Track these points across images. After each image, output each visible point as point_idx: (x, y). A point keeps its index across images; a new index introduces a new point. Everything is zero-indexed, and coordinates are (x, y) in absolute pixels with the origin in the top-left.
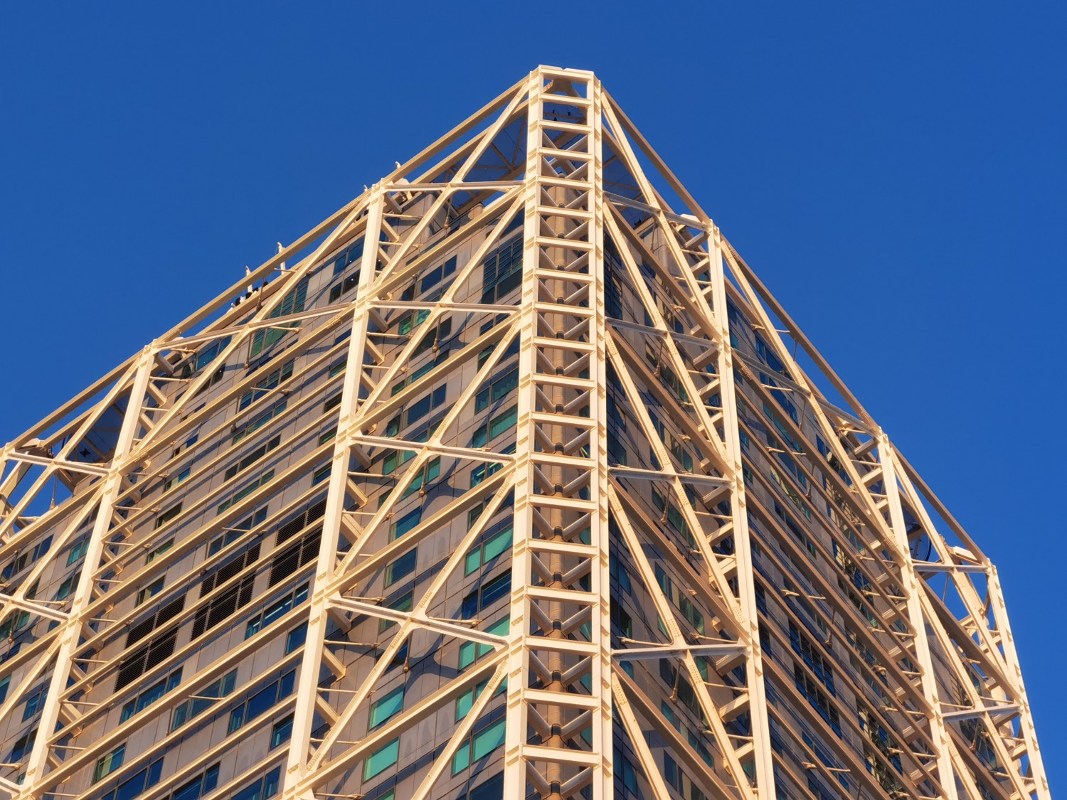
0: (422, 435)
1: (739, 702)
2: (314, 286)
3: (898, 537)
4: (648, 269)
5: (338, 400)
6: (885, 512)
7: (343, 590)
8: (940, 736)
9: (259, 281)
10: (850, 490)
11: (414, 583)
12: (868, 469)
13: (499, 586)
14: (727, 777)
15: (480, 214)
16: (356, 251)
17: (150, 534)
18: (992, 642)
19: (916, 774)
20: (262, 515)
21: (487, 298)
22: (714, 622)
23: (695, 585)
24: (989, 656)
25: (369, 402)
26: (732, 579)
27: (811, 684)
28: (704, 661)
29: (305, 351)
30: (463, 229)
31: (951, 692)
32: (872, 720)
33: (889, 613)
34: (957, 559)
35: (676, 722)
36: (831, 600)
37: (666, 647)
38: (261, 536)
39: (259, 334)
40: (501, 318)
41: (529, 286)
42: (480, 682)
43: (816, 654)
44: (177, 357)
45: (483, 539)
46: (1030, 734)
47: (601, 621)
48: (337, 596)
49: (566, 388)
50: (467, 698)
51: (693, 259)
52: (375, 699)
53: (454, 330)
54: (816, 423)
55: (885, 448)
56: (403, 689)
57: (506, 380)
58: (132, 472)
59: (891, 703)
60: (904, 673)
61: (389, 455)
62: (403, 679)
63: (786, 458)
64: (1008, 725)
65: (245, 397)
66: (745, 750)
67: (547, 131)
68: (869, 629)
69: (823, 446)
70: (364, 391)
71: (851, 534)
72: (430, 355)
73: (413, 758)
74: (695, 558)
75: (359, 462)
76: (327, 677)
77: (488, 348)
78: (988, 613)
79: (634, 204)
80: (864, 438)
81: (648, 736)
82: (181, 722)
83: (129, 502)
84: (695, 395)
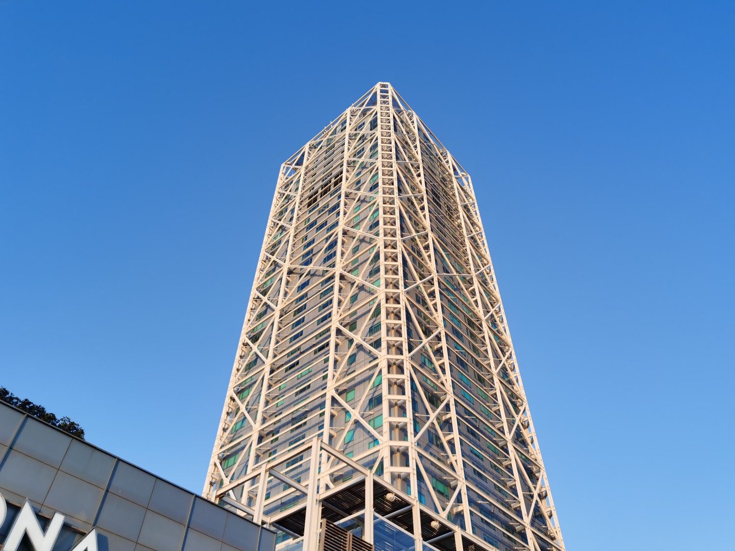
0: (360, 157)
1: (422, 204)
2: (338, 129)
3: (451, 171)
4: (402, 122)
5: (344, 151)
6: (449, 167)
7: (347, 188)
8: (460, 209)
9: (328, 129)
10: (442, 163)
11: (360, 186)
12: (446, 159)
13: (376, 185)
14: (421, 218)
15: (369, 113)
16: (345, 122)
17: (311, 179)
18: (469, 190)
19: (456, 216)
20: (331, 174)
21: (371, 130)
22: (417, 190)
23: (413, 183)
24: (469, 193)
25: (350, 151)
26: (421, 182)
27: (436, 200)
28: (415, 197)
29: (337, 142)
30: (366, 116)
31: (462, 200)
32: (447, 206)
33: (450, 186)
34: (463, 175)
35: (411, 209)
36: (439, 184)
37: (408, 195)
38: (331, 178)
39: (328, 139)
40: (374, 133)
41: (379, 127)
42: (374, 204)
43: (437, 195)
44: (313, 145)
45: (373, 176)
46: (477, 207)
47: (396, 191)
48: (346, 189)
49: (387, 146)
50: (372, 207)
51: (411, 119)
52: (355, 207)
53: (365, 136)
54: (435, 150)
55: (449, 154)
56: (360, 206)
57: (376, 145)
58: (307, 167)
59: (451, 203)
60: (453, 197)
61: (354, 162)
62: (360, 204)
63: (430, 158)
64: (473, 205)
65: (326, 152)
66: (424, 213)
67: (381, 95)
68: (446, 189)
69: (437, 155)
70: (349, 149)
71: (442, 171)
72: (361, 141)
73: (363, 218)
74: (413, 178)
75: (349, 164)
76: (346, 204)
77: (372, 139)
78: (469, 185)
79: (399, 109)
80: (445, 153)
81: (406, 212)
82: (319, 214)
83: (307, 173)
84: (412, 146)
